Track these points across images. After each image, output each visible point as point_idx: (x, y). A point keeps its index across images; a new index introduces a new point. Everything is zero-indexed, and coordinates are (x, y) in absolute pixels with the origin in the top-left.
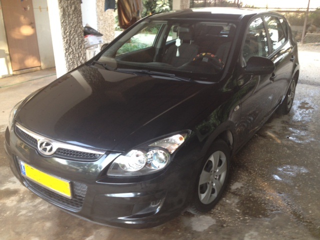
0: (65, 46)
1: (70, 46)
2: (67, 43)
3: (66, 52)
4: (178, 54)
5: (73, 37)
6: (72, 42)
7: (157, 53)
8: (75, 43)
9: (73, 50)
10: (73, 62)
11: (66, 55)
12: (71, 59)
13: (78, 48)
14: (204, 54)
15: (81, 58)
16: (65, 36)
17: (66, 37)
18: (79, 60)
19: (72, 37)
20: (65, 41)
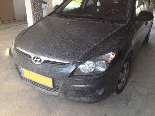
0: (32, 7)
1: (35, 8)
2: (33, 5)
3: (33, 11)
4: (98, 10)
5: (36, 2)
7: (82, 11)
8: (37, 6)
9: (36, 9)
10: (36, 16)
11: (33, 12)
12: (35, 14)
13: (39, 8)
14: (113, 10)
15: (40, 14)
16: (32, 2)
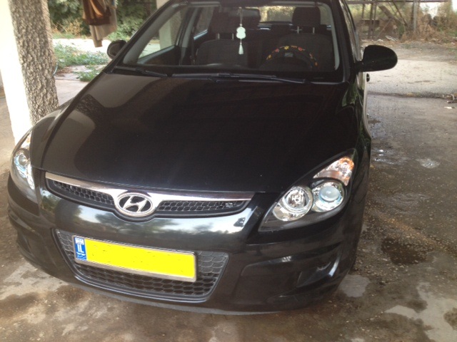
0: (20, 53)
1: (28, 52)
2: (23, 46)
3: (24, 62)
4: (241, 51)
5: (32, 37)
6: (30, 45)
7: (183, 55)
8: (35, 47)
9: (33, 58)
10: (35, 79)
11: (23, 66)
12: (31, 73)
13: (41, 55)
14: (286, 48)
15: (46, 72)
16: (20, 35)
17: (22, 36)
18: (43, 74)
19: (30, 37)
20: (21, 44)
